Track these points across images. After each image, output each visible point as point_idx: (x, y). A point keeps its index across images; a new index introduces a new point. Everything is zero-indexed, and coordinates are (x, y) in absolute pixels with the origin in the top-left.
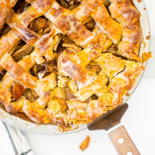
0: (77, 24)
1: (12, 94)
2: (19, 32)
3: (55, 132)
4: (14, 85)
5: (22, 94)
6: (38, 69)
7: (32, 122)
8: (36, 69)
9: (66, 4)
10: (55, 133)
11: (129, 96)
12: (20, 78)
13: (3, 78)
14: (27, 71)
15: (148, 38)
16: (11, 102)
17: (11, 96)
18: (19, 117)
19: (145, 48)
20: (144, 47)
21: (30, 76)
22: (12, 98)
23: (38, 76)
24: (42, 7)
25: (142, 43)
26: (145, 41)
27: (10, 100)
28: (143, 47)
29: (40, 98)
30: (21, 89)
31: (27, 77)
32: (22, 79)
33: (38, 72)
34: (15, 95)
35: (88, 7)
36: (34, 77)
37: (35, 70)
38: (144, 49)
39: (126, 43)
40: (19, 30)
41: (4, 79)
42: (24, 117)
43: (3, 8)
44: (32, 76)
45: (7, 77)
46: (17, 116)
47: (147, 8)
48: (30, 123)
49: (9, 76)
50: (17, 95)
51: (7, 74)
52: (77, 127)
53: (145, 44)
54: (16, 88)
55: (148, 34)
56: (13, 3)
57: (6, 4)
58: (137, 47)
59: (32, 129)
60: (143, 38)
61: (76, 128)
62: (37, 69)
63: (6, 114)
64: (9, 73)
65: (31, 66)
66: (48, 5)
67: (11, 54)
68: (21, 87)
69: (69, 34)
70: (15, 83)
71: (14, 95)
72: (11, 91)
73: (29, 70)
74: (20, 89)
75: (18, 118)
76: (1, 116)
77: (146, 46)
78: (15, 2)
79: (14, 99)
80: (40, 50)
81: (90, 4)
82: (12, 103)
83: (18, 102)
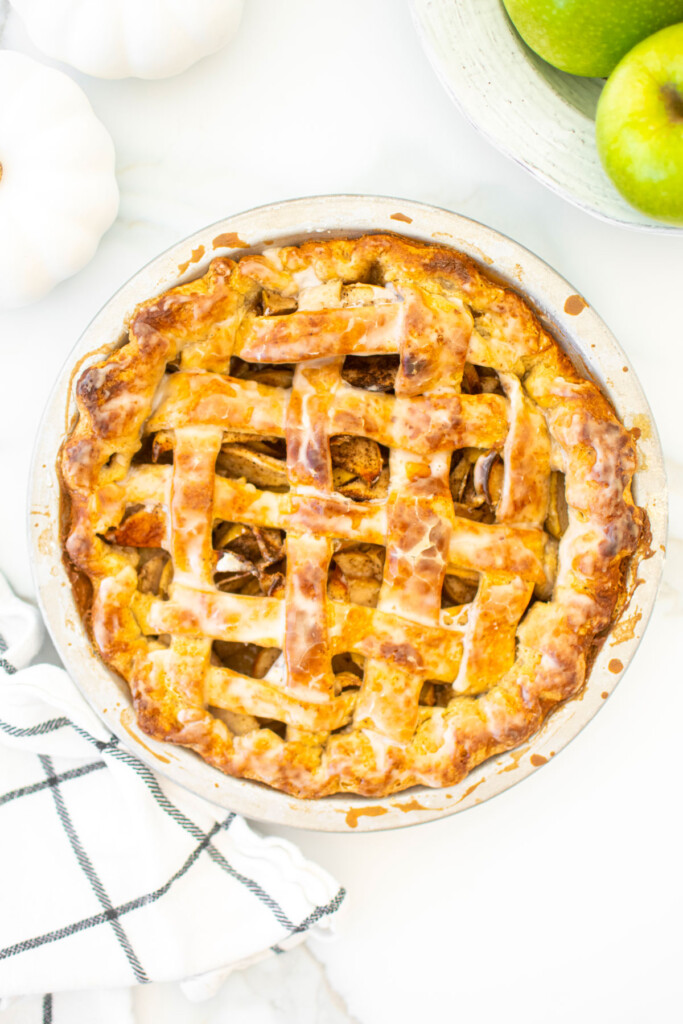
0: (435, 556)
1: (122, 523)
2: (300, 422)
3: (110, 711)
4: (149, 509)
5: (141, 545)
6: (240, 541)
7: (89, 630)
8: (237, 535)
9: (463, 485)
10: (105, 711)
11: (350, 829)
12: (184, 515)
13: (144, 466)
14: (214, 517)
15: (538, 761)
16: (98, 535)
17: (116, 524)
18: (73, 585)
19: (504, 773)
20: (508, 769)
21: (205, 537)
22: (112, 529)
23: (221, 556)
24: (410, 433)
25: (512, 756)
26: (522, 759)
27: (101, 528)
28: (503, 767)
29: (168, 604)
30: (152, 534)
31: (200, 529)
32: (184, 519)
33: (231, 547)
34: (125, 532)
35: (499, 551)
36: (211, 547)
37: (233, 536)
38: (500, 773)
39: (476, 717)
40: (306, 418)
41: (145, 471)
42: (84, 599)
43: (333, 330)
44: (210, 539)
45: (156, 476)
46: (71, 580)
47: (611, 699)
48: (79, 627)
49: (164, 481)
50: (128, 536)
51: (166, 471)
52: (167, 757)
53: (515, 766)
54: (143, 520)
55: (546, 754)
56: (362, 348)
57: (349, 329)
58: (487, 752)
59: (70, 645)
60: (529, 749)
61: (161, 758)
62: (237, 539)
63: (55, 547)
64: (174, 474)
65: (234, 517)
66: (427, 444)
67: (226, 440)
68: (156, 531)
69: (394, 555)
70: (158, 509)
71: (123, 528)
72: (128, 512)
73: (219, 522)
74: (150, 532)
75: (69, 585)
76: (40, 537)
77: (512, 772)
78: (371, 350)
79: (111, 537)
80: (293, 512)
81: (508, 551)
82: (97, 542)
83: (111, 553)
